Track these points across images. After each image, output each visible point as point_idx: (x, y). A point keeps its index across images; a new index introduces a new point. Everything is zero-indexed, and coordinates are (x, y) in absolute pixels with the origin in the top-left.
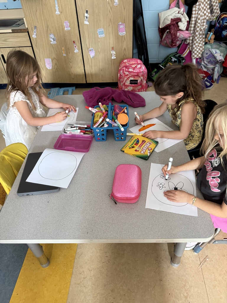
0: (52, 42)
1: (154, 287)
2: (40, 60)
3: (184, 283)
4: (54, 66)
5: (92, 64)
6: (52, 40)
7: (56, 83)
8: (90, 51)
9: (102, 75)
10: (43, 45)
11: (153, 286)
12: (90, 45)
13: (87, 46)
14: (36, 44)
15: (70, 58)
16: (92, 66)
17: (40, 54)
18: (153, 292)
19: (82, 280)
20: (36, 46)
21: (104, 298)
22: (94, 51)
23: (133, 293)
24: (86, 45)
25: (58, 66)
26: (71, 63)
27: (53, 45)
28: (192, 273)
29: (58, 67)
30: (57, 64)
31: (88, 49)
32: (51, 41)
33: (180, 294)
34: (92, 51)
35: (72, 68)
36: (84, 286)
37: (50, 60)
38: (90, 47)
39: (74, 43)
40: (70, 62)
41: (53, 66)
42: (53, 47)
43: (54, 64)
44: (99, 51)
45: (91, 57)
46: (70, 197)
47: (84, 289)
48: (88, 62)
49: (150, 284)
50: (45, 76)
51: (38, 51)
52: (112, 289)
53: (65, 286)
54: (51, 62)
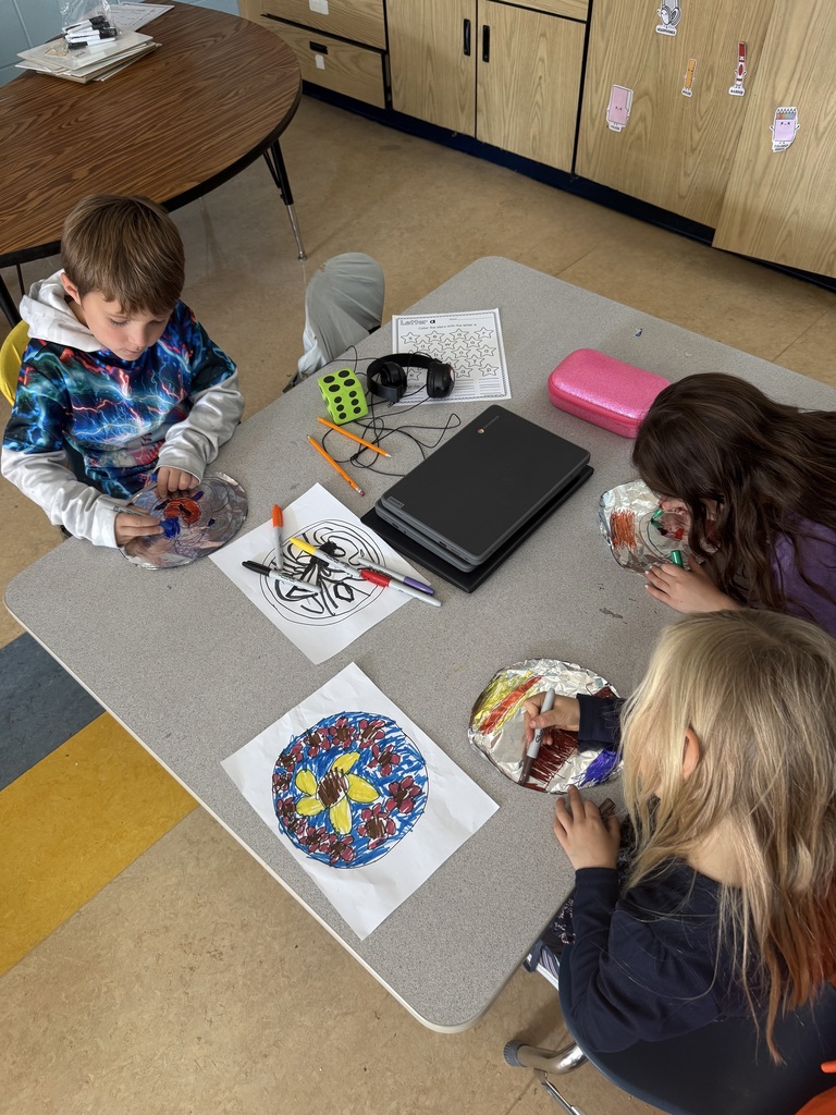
0: (662, 27)
1: (346, 1014)
2: (598, 84)
3: (429, 1084)
4: (633, 123)
5: (764, 173)
6: (666, 19)
7: (616, 191)
8: (781, 116)
9: (790, 233)
10: (628, 28)
11: (345, 1010)
12: (792, 91)
13: (774, 93)
14: (606, 17)
15: (703, 111)
16: (760, 184)
17: (604, 58)
18: (330, 1023)
19: (204, 839)
20: (603, 26)
21: (213, 926)
22: (795, 123)
23: (283, 976)
24: (774, 87)
25: (648, 131)
26: (699, 130)
27: (661, 38)
28: (479, 1082)
29: (646, 134)
30: (649, 118)
31: (774, 105)
32: (660, 21)
33: (391, 1099)
34: (785, 121)
35: (697, 152)
36: (198, 859)
37: (631, 94)
38: (789, 99)
39: (742, 54)
40: (697, 126)
41: (628, 124)
42: (658, 46)
43: (638, 116)
44: (821, 129)
45: (775, 143)
46: (224, 612)
47: (193, 864)
48: (752, 164)
49: (341, 996)
50: (591, 151)
51: (602, 45)
52: (246, 922)
53: (160, 822)
54: (629, 106)
